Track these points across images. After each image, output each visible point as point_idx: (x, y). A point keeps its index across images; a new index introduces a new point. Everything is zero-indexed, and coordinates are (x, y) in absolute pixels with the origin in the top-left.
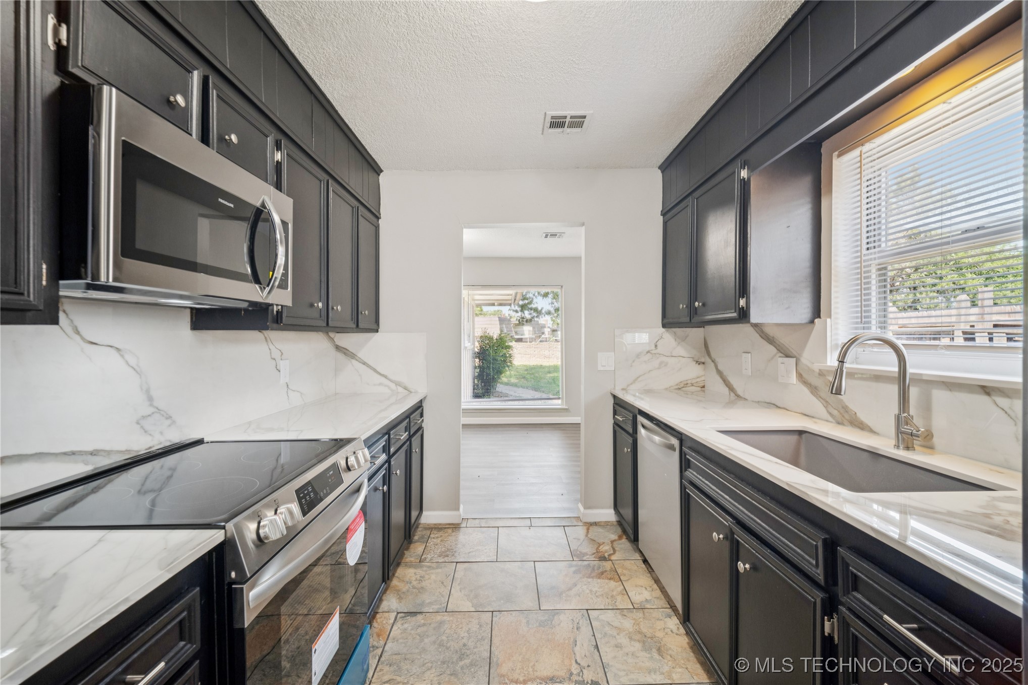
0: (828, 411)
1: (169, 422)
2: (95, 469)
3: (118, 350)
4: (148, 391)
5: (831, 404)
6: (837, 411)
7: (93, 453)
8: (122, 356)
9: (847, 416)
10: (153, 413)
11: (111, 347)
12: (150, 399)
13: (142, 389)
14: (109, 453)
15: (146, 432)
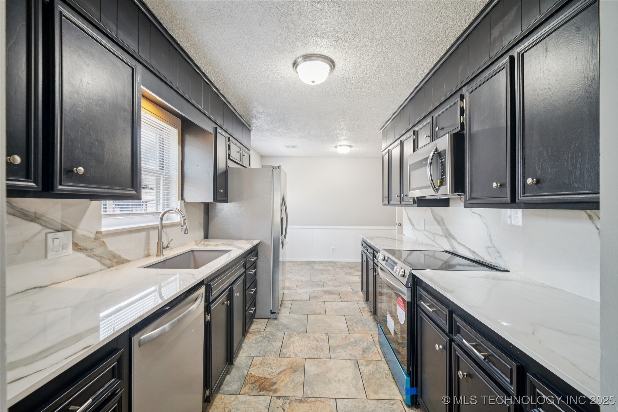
0: (101, 263)
1: (498, 255)
2: (475, 259)
3: (480, 216)
4: (490, 236)
5: (104, 257)
6: (108, 260)
7: (474, 253)
8: (482, 218)
9: (115, 260)
10: (492, 247)
11: (479, 214)
12: (491, 240)
13: (488, 235)
14: (478, 255)
15: (489, 254)
